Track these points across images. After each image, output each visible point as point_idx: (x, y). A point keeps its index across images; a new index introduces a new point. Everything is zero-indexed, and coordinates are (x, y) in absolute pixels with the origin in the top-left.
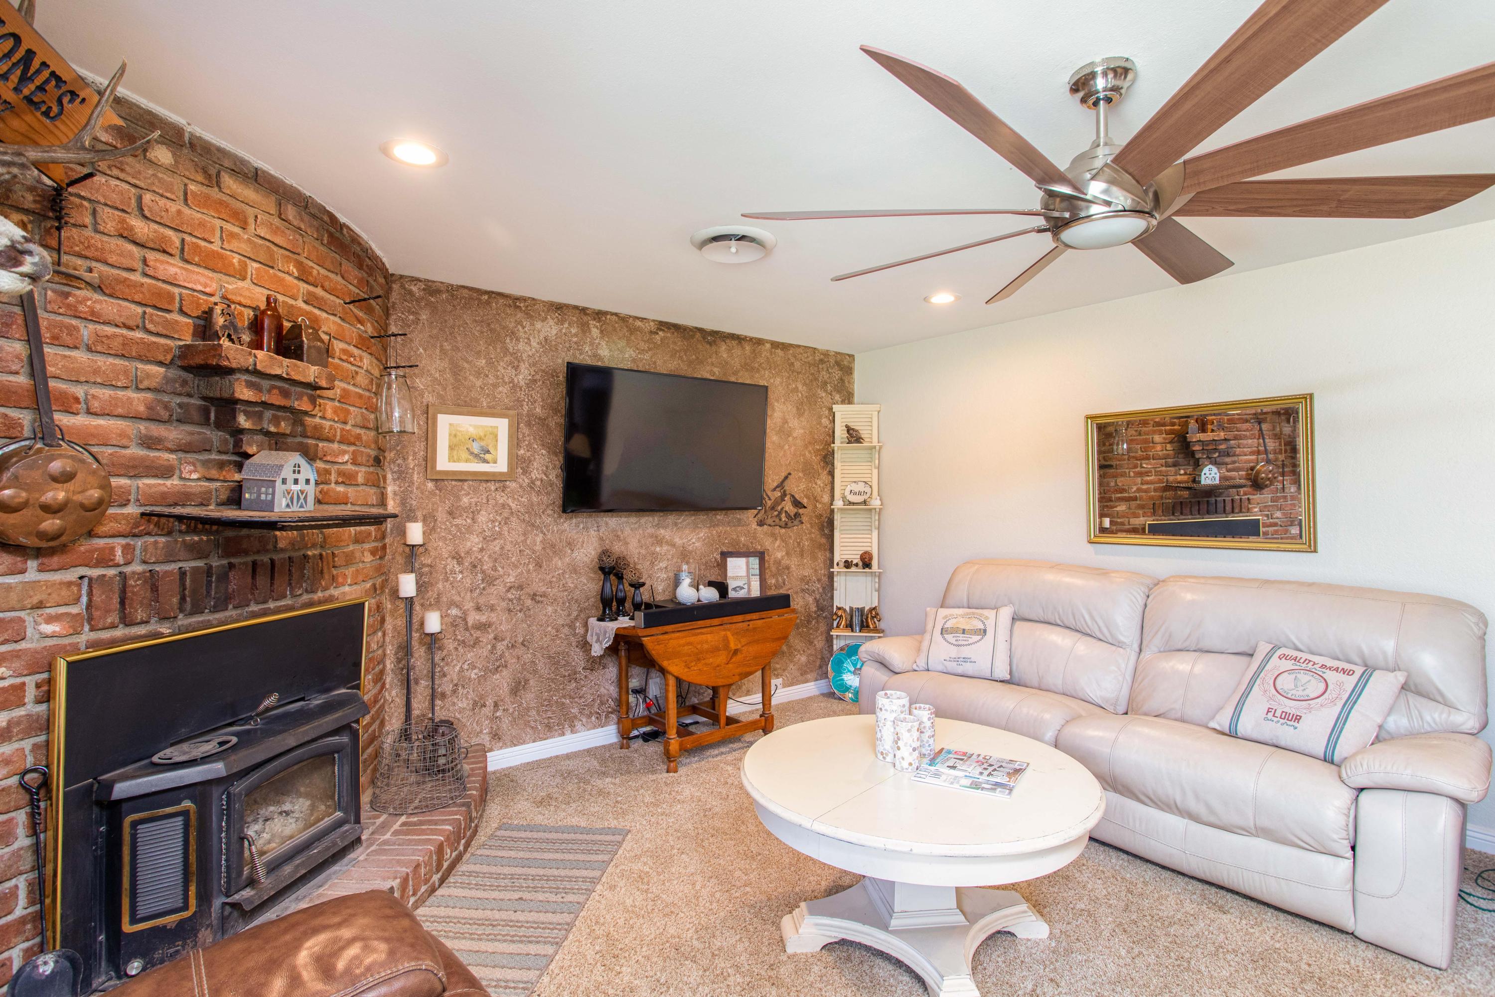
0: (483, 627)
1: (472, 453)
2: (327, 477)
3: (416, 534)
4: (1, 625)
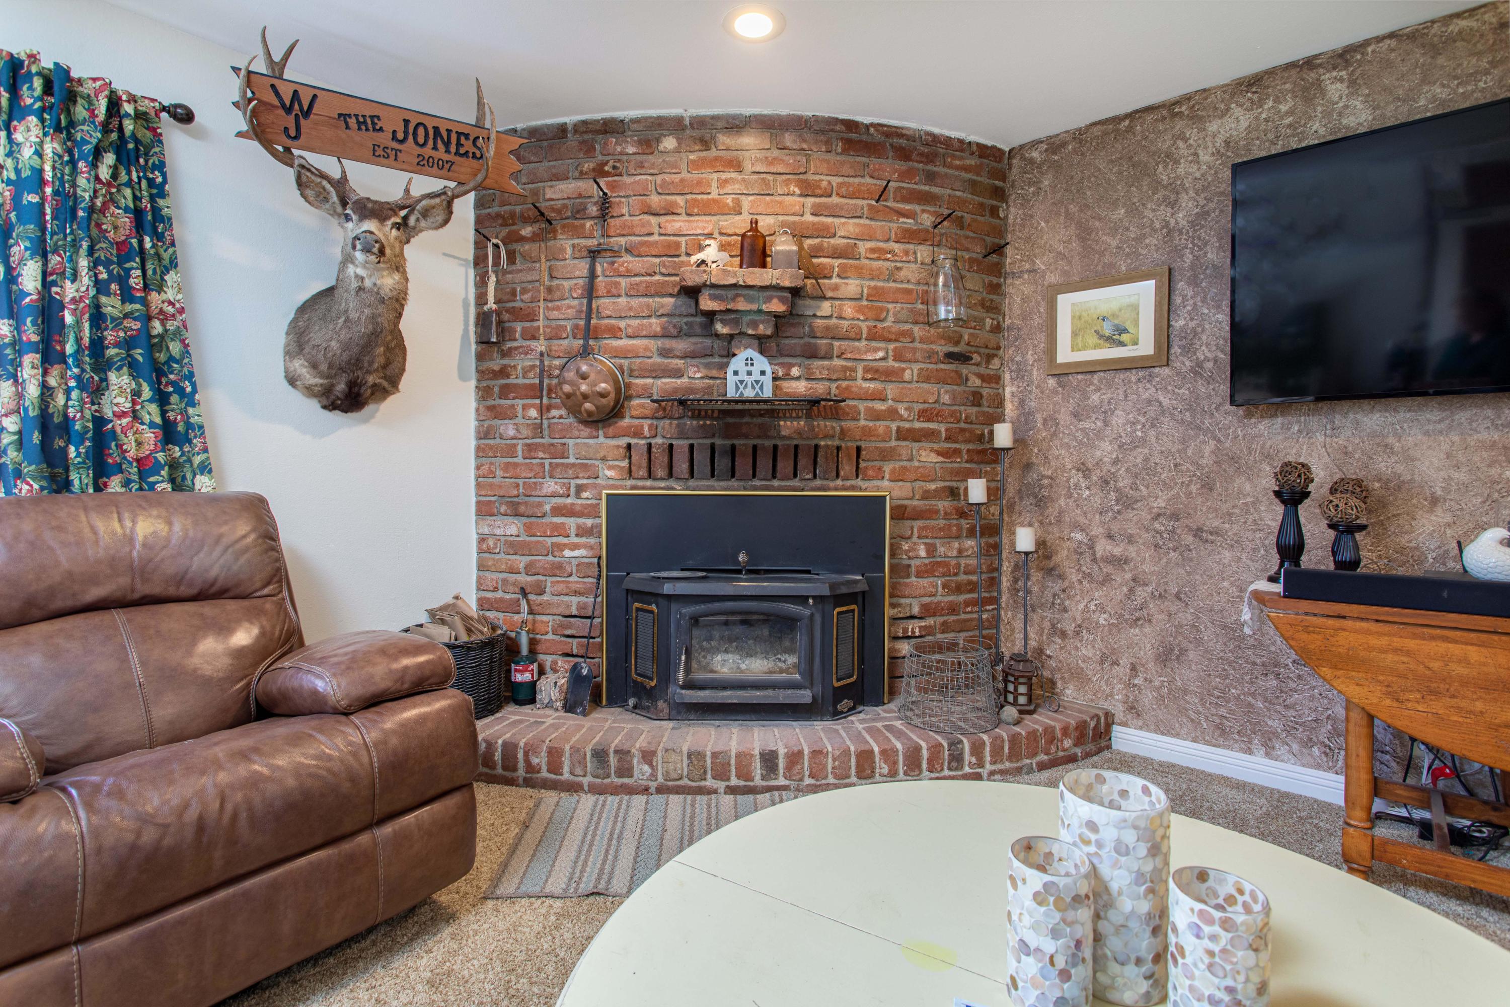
0: (1119, 562)
1: (1101, 336)
2: (847, 374)
3: (1003, 435)
4: (585, 467)
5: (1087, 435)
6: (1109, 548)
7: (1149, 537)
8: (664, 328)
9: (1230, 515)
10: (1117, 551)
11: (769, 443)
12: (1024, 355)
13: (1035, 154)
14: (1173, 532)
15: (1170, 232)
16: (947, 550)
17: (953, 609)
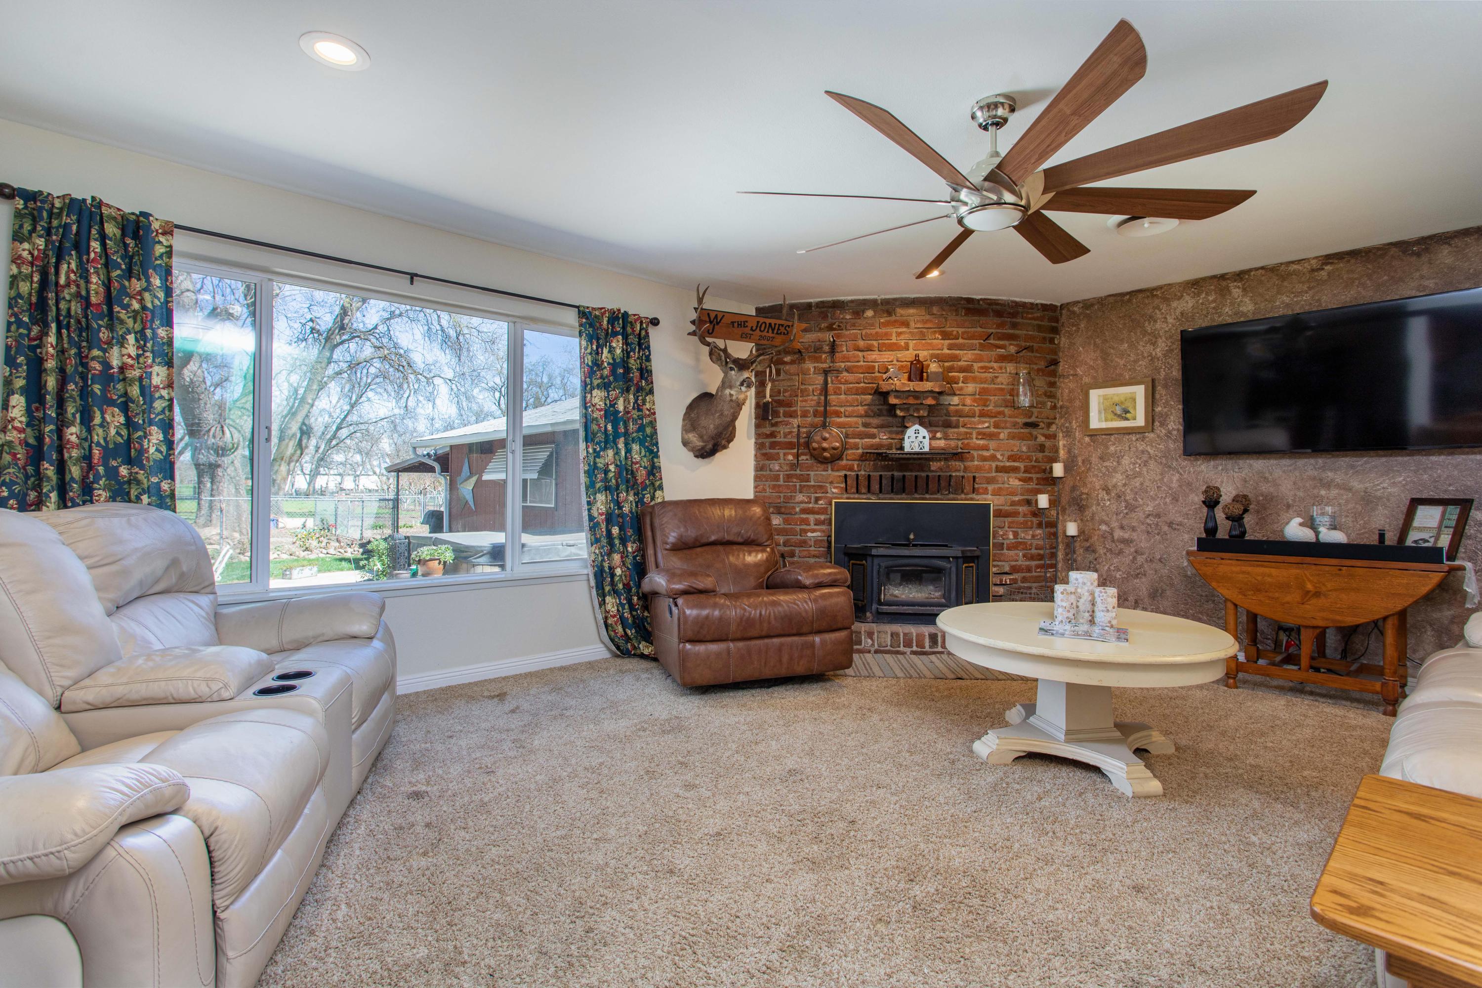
0: (1127, 542)
1: (1116, 414)
2: (968, 436)
3: (1058, 470)
4: (821, 487)
5: (1108, 470)
6: (1121, 534)
7: (1143, 527)
8: (866, 412)
9: (1187, 514)
10: (1126, 536)
11: (924, 474)
12: (1070, 423)
13: (1076, 309)
14: (1157, 525)
15: (1153, 359)
16: (1026, 536)
17: (1029, 569)
